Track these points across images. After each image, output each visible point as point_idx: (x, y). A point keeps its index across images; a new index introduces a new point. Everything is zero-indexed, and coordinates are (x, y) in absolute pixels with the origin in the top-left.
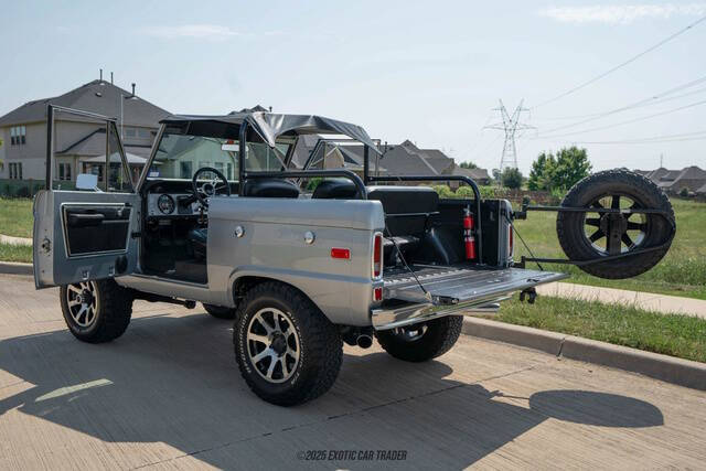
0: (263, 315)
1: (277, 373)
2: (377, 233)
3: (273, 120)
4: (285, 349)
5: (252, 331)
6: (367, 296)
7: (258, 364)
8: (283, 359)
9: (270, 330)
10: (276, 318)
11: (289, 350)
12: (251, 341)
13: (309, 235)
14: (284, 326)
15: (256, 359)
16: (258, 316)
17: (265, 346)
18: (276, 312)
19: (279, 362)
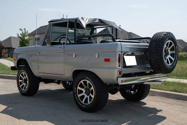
0: (83, 82)
1: (86, 101)
2: (119, 53)
3: (85, 20)
4: (89, 94)
5: (79, 86)
6: (116, 73)
7: (80, 97)
8: (88, 97)
9: (85, 87)
10: (88, 83)
11: (91, 94)
12: (78, 89)
13: (97, 55)
14: (90, 86)
15: (79, 96)
16: (82, 82)
17: (83, 92)
18: (88, 82)
19: (87, 98)
